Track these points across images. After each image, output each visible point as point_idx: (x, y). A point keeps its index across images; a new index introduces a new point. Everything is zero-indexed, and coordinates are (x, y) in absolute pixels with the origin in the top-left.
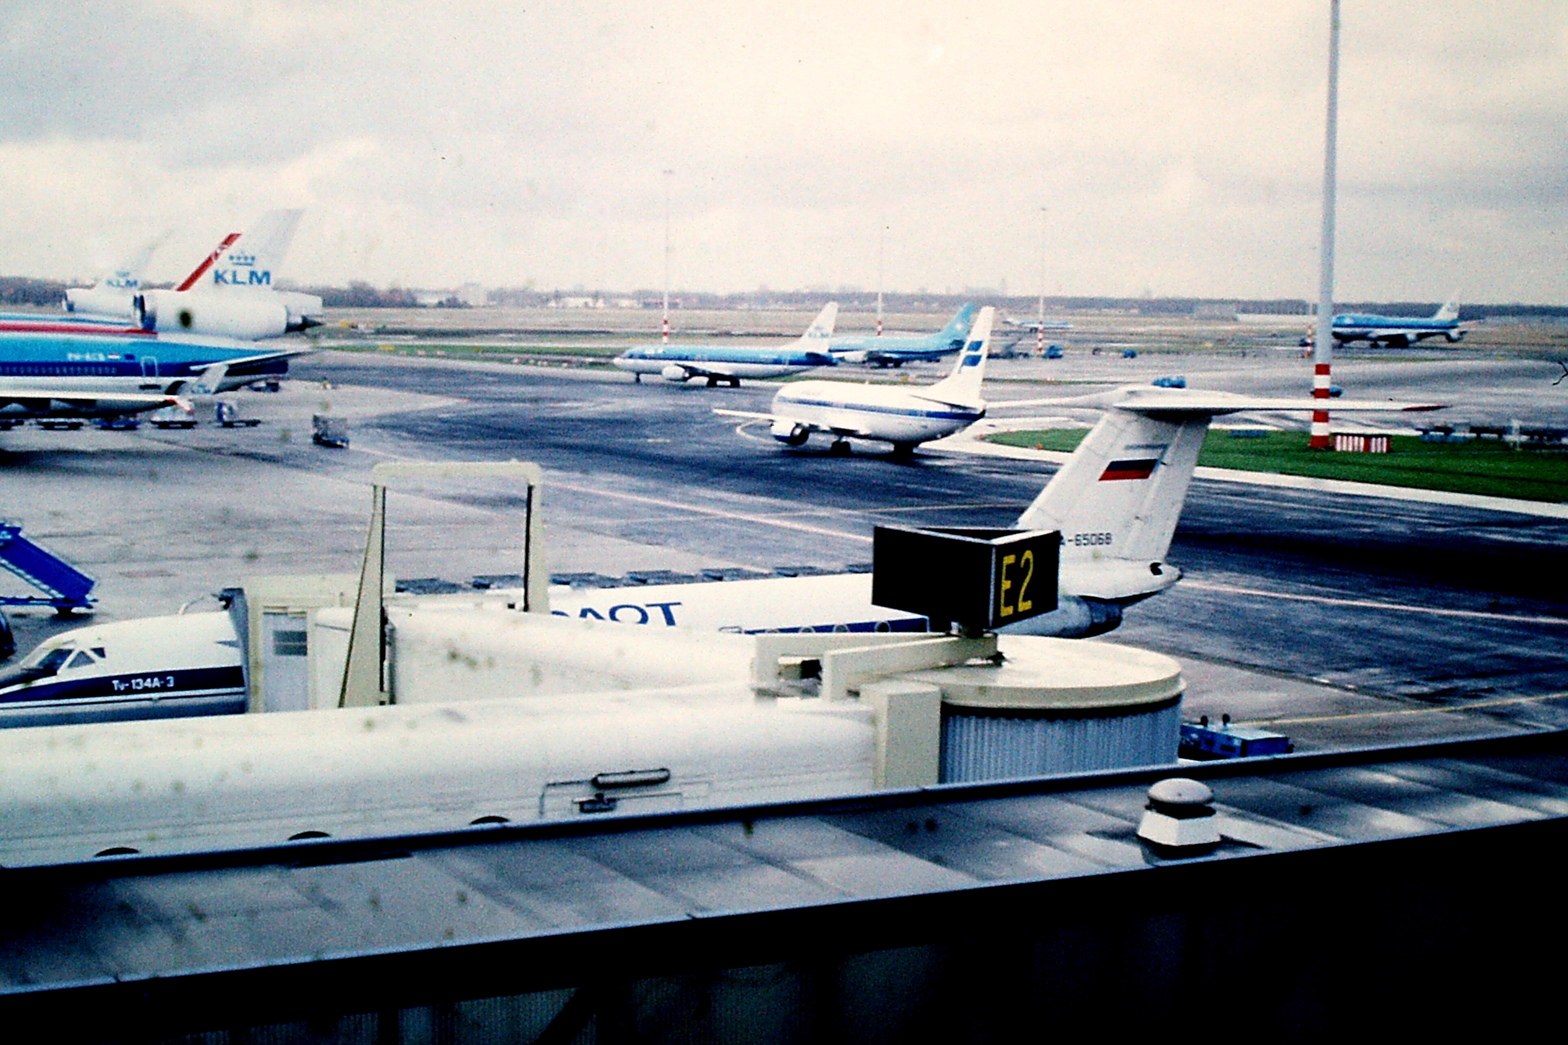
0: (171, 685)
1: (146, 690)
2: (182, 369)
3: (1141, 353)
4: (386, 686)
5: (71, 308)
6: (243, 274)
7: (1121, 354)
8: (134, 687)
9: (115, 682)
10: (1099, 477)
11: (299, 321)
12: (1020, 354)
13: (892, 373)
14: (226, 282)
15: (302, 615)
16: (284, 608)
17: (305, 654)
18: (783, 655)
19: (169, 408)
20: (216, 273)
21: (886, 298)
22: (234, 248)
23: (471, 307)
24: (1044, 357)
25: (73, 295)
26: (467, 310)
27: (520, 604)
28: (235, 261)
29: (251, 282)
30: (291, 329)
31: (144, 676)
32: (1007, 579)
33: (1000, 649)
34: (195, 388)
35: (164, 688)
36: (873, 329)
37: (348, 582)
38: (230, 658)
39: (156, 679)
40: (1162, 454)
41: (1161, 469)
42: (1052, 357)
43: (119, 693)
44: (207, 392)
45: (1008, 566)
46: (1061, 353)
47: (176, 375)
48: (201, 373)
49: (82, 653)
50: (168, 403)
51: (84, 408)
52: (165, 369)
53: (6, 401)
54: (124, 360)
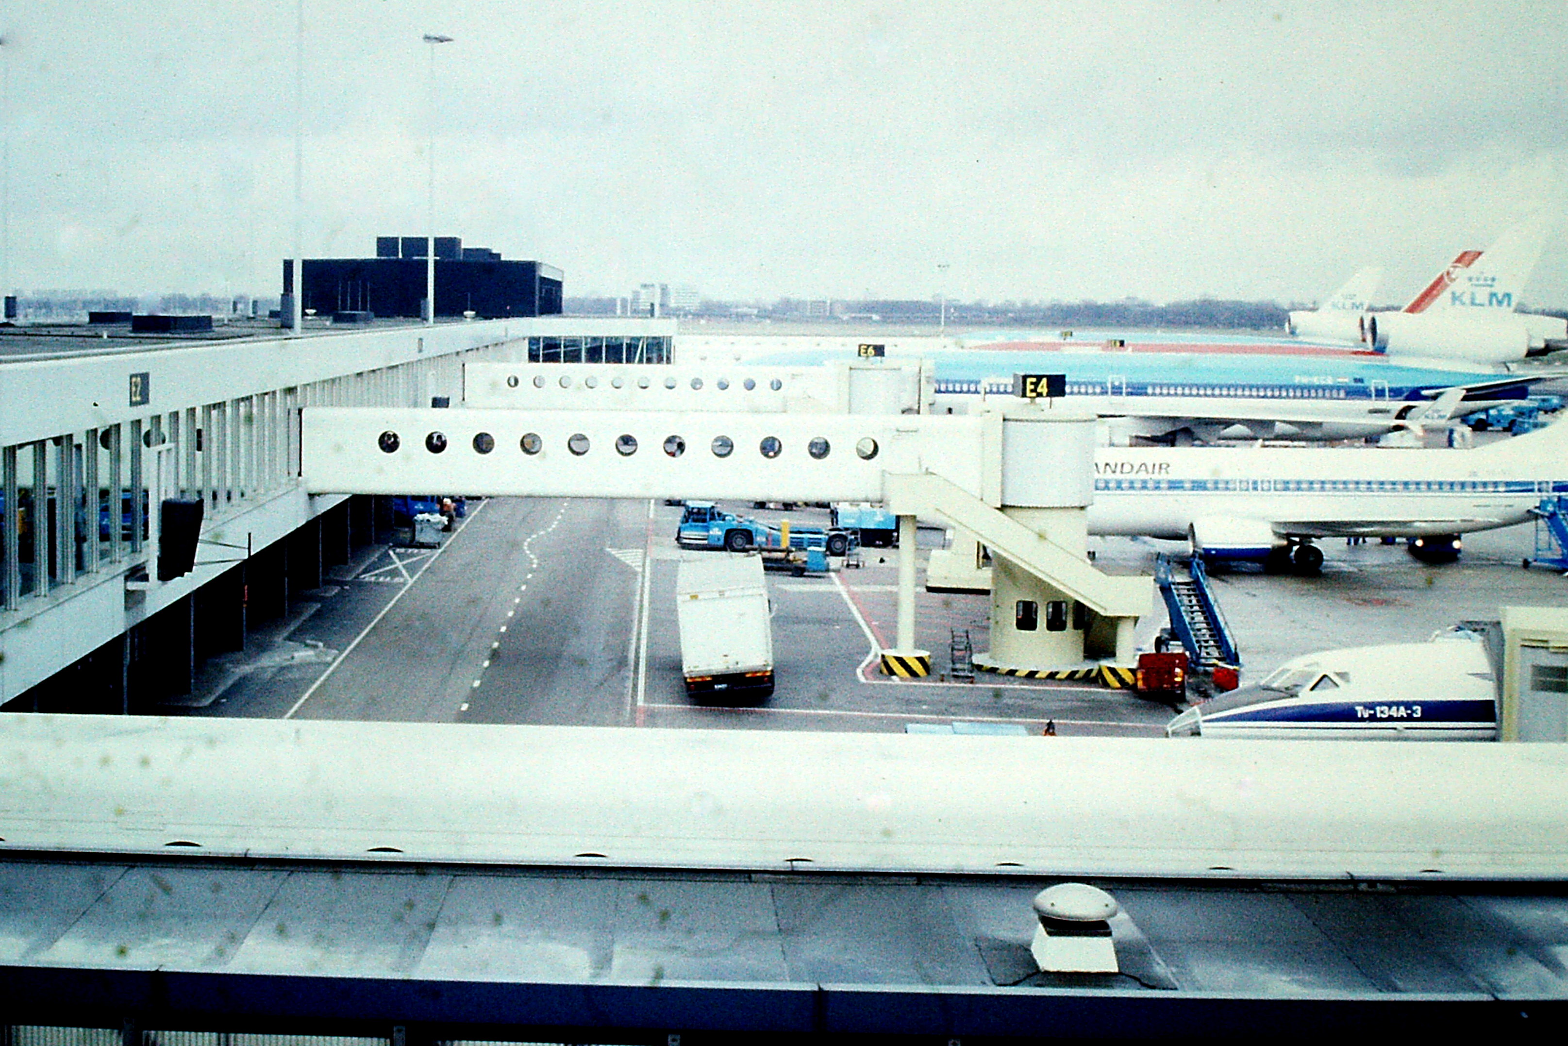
0: (1418, 715)
1: (1391, 719)
2: (1415, 394)
5: (1293, 333)
6: (1482, 295)
8: (1378, 715)
9: (1359, 708)
11: (1542, 345)
14: (1463, 304)
15: (1563, 651)
16: (1546, 641)
19: (1397, 434)
20: (1453, 293)
22: (1474, 269)
25: (1295, 317)
28: (1474, 282)
29: (1491, 303)
30: (1533, 354)
31: (1390, 705)
34: (1429, 413)
35: (1410, 718)
38: (1483, 692)
39: (1402, 708)
43: (1363, 719)
44: (1441, 417)
47: (1407, 398)
48: (1435, 398)
49: (1325, 676)
50: (1398, 428)
51: (1311, 432)
52: (1396, 393)
53: (1228, 423)
54: (1353, 384)
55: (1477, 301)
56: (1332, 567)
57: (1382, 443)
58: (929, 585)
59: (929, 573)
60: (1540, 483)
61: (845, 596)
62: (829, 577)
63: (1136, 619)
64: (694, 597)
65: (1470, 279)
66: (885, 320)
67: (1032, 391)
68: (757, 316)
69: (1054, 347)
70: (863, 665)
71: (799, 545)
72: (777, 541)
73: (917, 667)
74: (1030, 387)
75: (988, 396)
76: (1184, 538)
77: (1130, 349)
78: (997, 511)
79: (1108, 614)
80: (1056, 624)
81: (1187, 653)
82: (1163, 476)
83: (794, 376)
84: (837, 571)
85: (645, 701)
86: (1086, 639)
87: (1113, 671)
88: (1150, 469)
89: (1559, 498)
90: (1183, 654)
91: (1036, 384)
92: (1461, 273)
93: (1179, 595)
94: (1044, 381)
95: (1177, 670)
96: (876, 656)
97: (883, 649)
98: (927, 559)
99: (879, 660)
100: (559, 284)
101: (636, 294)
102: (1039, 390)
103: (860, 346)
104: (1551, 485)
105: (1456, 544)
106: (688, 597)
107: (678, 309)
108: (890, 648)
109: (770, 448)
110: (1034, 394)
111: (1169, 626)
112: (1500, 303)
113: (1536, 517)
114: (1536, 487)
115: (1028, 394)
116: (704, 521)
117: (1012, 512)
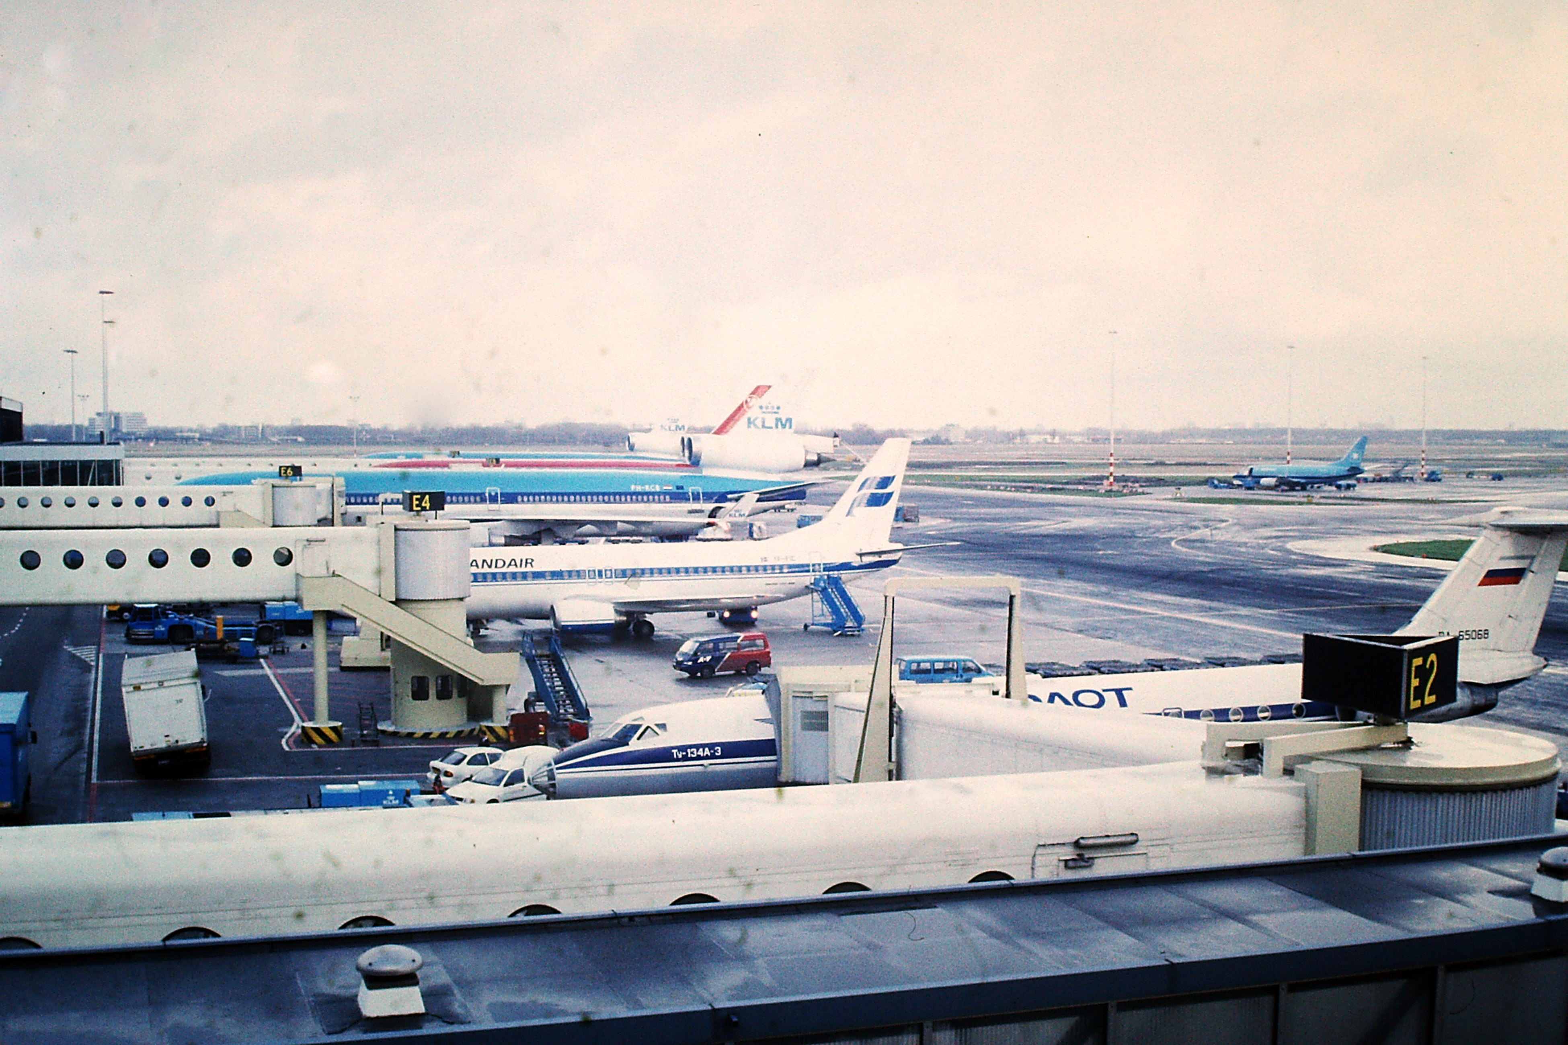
0: (719, 753)
1: (699, 758)
2: (723, 498)
3: (1506, 476)
4: (894, 759)
5: (632, 448)
6: (770, 421)
7: (1490, 477)
8: (689, 755)
9: (675, 751)
10: (1478, 582)
11: (815, 458)
12: (1407, 478)
13: (1298, 496)
14: (755, 426)
15: (824, 699)
16: (810, 692)
17: (827, 730)
18: (1229, 740)
19: (710, 528)
20: (749, 419)
21: (1294, 432)
22: (765, 400)
23: (951, 444)
24: (1427, 480)
25: (635, 438)
26: (949, 446)
27: (1003, 691)
28: (764, 410)
29: (777, 427)
30: (809, 465)
31: (697, 747)
32: (1415, 677)
33: (1409, 735)
34: (733, 512)
35: (713, 757)
36: (1284, 458)
37: (864, 671)
38: (767, 733)
39: (707, 749)
40: (1531, 564)
41: (1530, 575)
42: (1433, 481)
43: (678, 760)
44: (740, 515)
45: (1417, 667)
46: (1440, 476)
47: (717, 501)
48: (737, 500)
49: (648, 727)
50: (710, 525)
51: (643, 529)
52: (708, 497)
53: (581, 523)
54: (675, 490)
55: (767, 425)
56: (661, 636)
57: (700, 536)
58: (343, 665)
59: (342, 655)
60: (814, 565)
61: (272, 678)
62: (260, 663)
63: (508, 687)
64: (137, 688)
65: (761, 407)
66: (309, 442)
67: (417, 506)
68: (199, 439)
69: (445, 465)
70: (288, 736)
71: (232, 636)
72: (214, 633)
73: (333, 736)
74: (415, 502)
75: (384, 506)
76: (546, 618)
77: (503, 466)
78: (393, 605)
79: (486, 683)
80: (443, 694)
81: (548, 712)
82: (529, 569)
83: (224, 494)
84: (265, 657)
85: (98, 779)
86: (469, 706)
87: (490, 729)
88: (518, 564)
89: (828, 576)
90: (545, 713)
91: (420, 500)
92: (755, 402)
93: (541, 665)
94: (427, 497)
95: (541, 726)
96: (298, 727)
97: (303, 721)
98: (340, 644)
99: (300, 731)
100: (20, 415)
101: (92, 421)
102: (423, 504)
103: (280, 467)
104: (822, 566)
105: (754, 614)
106: (131, 689)
107: (128, 434)
108: (310, 721)
109: (201, 558)
110: (419, 509)
111: (534, 690)
112: (784, 426)
113: (812, 590)
114: (811, 568)
115: (415, 508)
116: (150, 619)
117: (404, 605)
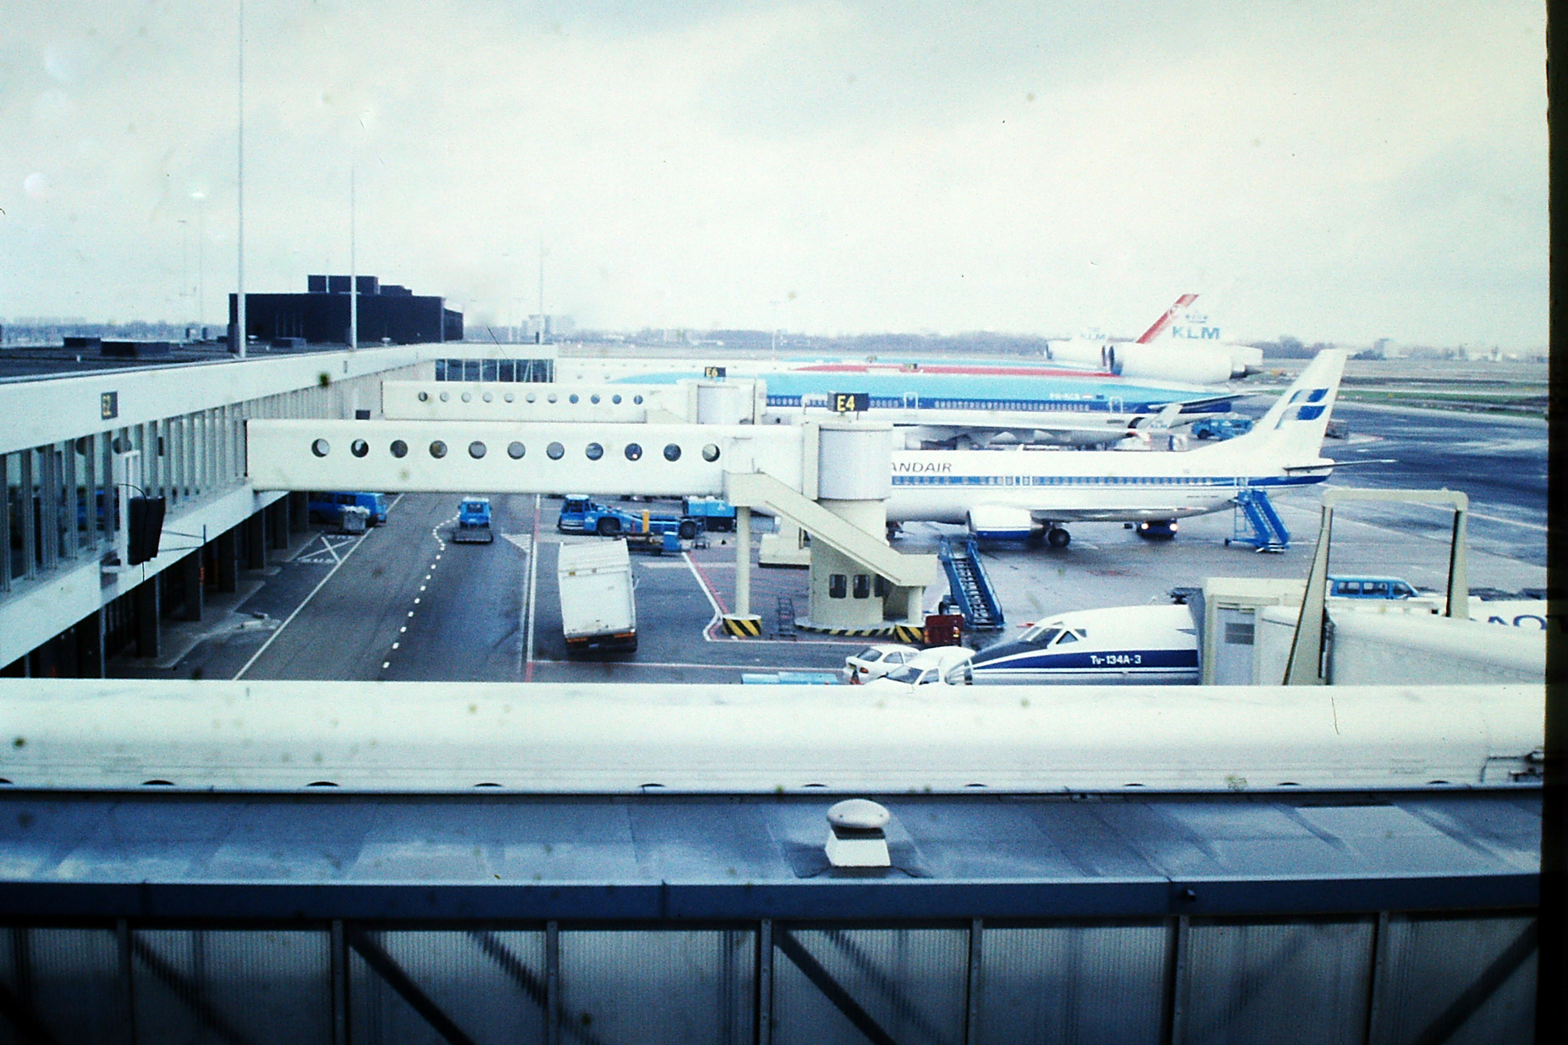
0: (1139, 662)
1: (1118, 665)
2: (1143, 408)
4: (1324, 674)
5: (1050, 357)
6: (1197, 331)
8: (1108, 662)
9: (1094, 657)
11: (1243, 370)
14: (1181, 335)
15: (1251, 612)
16: (1236, 604)
17: (1252, 643)
19: (1129, 439)
20: (1174, 328)
22: (1191, 309)
23: (1385, 359)
25: (1053, 346)
26: (1383, 362)
27: (1443, 610)
29: (1203, 337)
30: (1236, 377)
31: (1117, 654)
34: (1154, 423)
35: (1132, 665)
37: (1296, 587)
38: (1189, 643)
39: (1126, 657)
43: (1096, 666)
44: (1162, 426)
47: (1138, 412)
48: (1159, 411)
49: (1068, 632)
50: (1130, 435)
51: (1062, 438)
52: (1129, 407)
53: (999, 431)
54: (1094, 399)
56: (1078, 546)
57: (1117, 447)
58: (762, 561)
59: (761, 552)
60: (1238, 479)
61: (694, 571)
62: (682, 557)
63: (924, 588)
64: (572, 574)
65: (1187, 317)
66: (729, 346)
67: (842, 406)
68: (625, 342)
69: (863, 369)
70: (709, 626)
71: (656, 530)
72: (640, 527)
73: (753, 629)
74: (840, 403)
75: (808, 409)
76: (961, 523)
77: (922, 371)
78: (815, 504)
79: (903, 584)
80: (861, 593)
81: (963, 615)
83: (652, 393)
84: (688, 551)
85: (534, 657)
86: (884, 604)
87: (905, 629)
88: (936, 468)
89: (1254, 492)
90: (960, 616)
91: (845, 401)
92: (1180, 310)
93: (957, 569)
94: (852, 398)
95: (956, 628)
96: (719, 619)
97: (724, 613)
98: (759, 541)
99: (721, 623)
100: (460, 316)
101: (525, 323)
102: (848, 405)
103: (706, 369)
104: (1247, 480)
105: (1173, 527)
106: (567, 574)
107: (559, 335)
108: (731, 613)
109: (633, 452)
110: (843, 409)
111: (949, 594)
112: (1210, 336)
113: (1236, 505)
114: (1235, 482)
115: (839, 408)
116: (580, 511)
117: (825, 504)
